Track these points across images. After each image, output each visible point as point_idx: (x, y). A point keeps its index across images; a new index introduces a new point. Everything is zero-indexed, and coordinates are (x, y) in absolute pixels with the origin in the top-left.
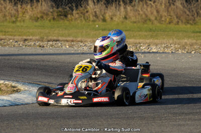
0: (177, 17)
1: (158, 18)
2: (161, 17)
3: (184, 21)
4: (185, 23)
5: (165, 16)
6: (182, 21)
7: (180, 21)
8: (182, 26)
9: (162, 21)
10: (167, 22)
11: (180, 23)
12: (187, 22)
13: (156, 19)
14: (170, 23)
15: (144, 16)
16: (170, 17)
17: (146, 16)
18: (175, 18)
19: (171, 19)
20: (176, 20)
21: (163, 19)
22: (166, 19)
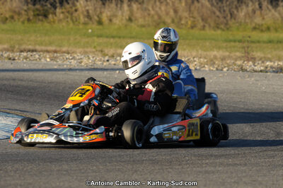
0: (203, 20)
1: (176, 20)
2: (181, 19)
3: (212, 24)
4: (213, 28)
5: (186, 18)
6: (210, 26)
7: (207, 25)
8: (209, 32)
9: (182, 24)
10: (189, 26)
11: (207, 28)
12: (217, 27)
13: (173, 21)
14: (192, 27)
15: (156, 17)
16: (192, 19)
17: (160, 17)
18: (200, 21)
19: (194, 21)
20: (201, 23)
21: (183, 22)
22: (187, 22)
